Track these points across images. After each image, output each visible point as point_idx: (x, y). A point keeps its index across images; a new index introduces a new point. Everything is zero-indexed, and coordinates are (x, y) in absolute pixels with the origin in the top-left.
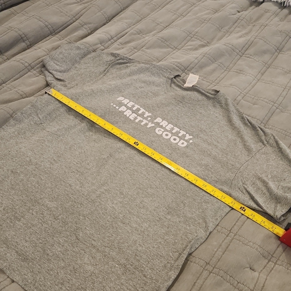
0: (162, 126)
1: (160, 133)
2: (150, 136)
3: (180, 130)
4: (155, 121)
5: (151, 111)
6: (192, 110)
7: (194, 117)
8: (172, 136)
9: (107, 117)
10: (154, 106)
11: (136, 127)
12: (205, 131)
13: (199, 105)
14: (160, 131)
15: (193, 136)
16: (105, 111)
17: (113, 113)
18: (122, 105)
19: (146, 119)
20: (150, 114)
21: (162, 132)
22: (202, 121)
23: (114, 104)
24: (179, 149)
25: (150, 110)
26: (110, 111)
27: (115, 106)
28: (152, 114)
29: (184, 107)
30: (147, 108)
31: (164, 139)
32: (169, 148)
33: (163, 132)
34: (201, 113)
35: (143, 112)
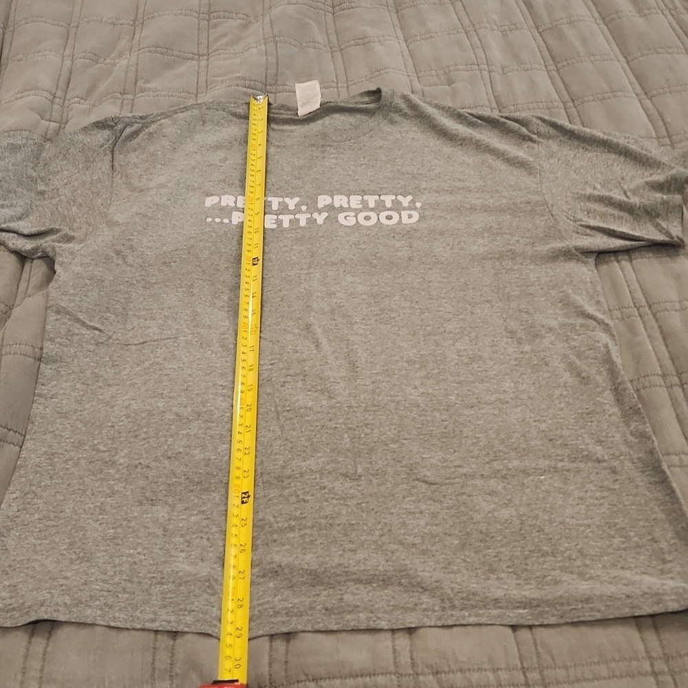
0: (341, 207)
1: (351, 222)
2: (343, 237)
3: (380, 196)
4: (320, 205)
5: (290, 193)
6: (361, 149)
7: (376, 160)
8: (378, 215)
9: (224, 250)
10: (289, 180)
11: (299, 236)
12: (421, 174)
13: (364, 134)
14: (347, 218)
15: (410, 194)
16: (211, 240)
17: (229, 235)
18: (231, 213)
19: (297, 210)
20: (297, 199)
21: (355, 218)
22: (397, 160)
23: (213, 219)
24: (415, 230)
25: (287, 192)
26: (219, 236)
27: (218, 220)
28: (299, 196)
29: (342, 153)
30: (278, 191)
31: (369, 228)
32: (397, 238)
33: (356, 216)
34: (381, 147)
35: (279, 202)
